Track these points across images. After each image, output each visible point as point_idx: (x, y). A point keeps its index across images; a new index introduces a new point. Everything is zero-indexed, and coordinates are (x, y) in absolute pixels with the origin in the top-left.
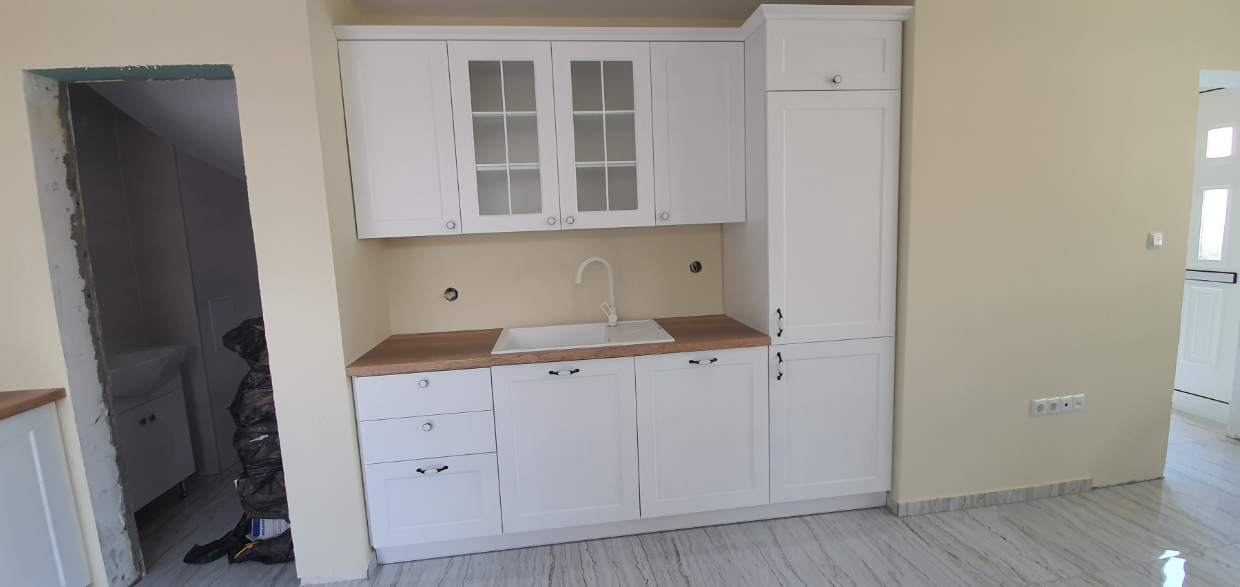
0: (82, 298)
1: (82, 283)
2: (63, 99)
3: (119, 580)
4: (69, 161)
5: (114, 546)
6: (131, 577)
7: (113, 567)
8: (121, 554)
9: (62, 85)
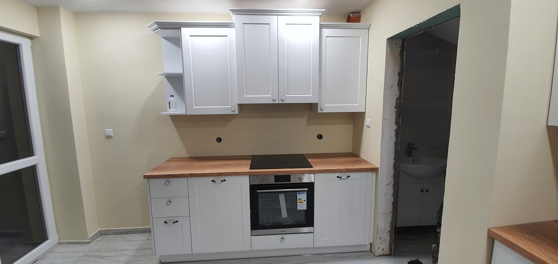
1: (395, 127)
2: (402, 47)
3: (380, 250)
4: (400, 74)
5: (382, 236)
6: (387, 251)
7: (380, 243)
8: (384, 240)
9: (404, 40)
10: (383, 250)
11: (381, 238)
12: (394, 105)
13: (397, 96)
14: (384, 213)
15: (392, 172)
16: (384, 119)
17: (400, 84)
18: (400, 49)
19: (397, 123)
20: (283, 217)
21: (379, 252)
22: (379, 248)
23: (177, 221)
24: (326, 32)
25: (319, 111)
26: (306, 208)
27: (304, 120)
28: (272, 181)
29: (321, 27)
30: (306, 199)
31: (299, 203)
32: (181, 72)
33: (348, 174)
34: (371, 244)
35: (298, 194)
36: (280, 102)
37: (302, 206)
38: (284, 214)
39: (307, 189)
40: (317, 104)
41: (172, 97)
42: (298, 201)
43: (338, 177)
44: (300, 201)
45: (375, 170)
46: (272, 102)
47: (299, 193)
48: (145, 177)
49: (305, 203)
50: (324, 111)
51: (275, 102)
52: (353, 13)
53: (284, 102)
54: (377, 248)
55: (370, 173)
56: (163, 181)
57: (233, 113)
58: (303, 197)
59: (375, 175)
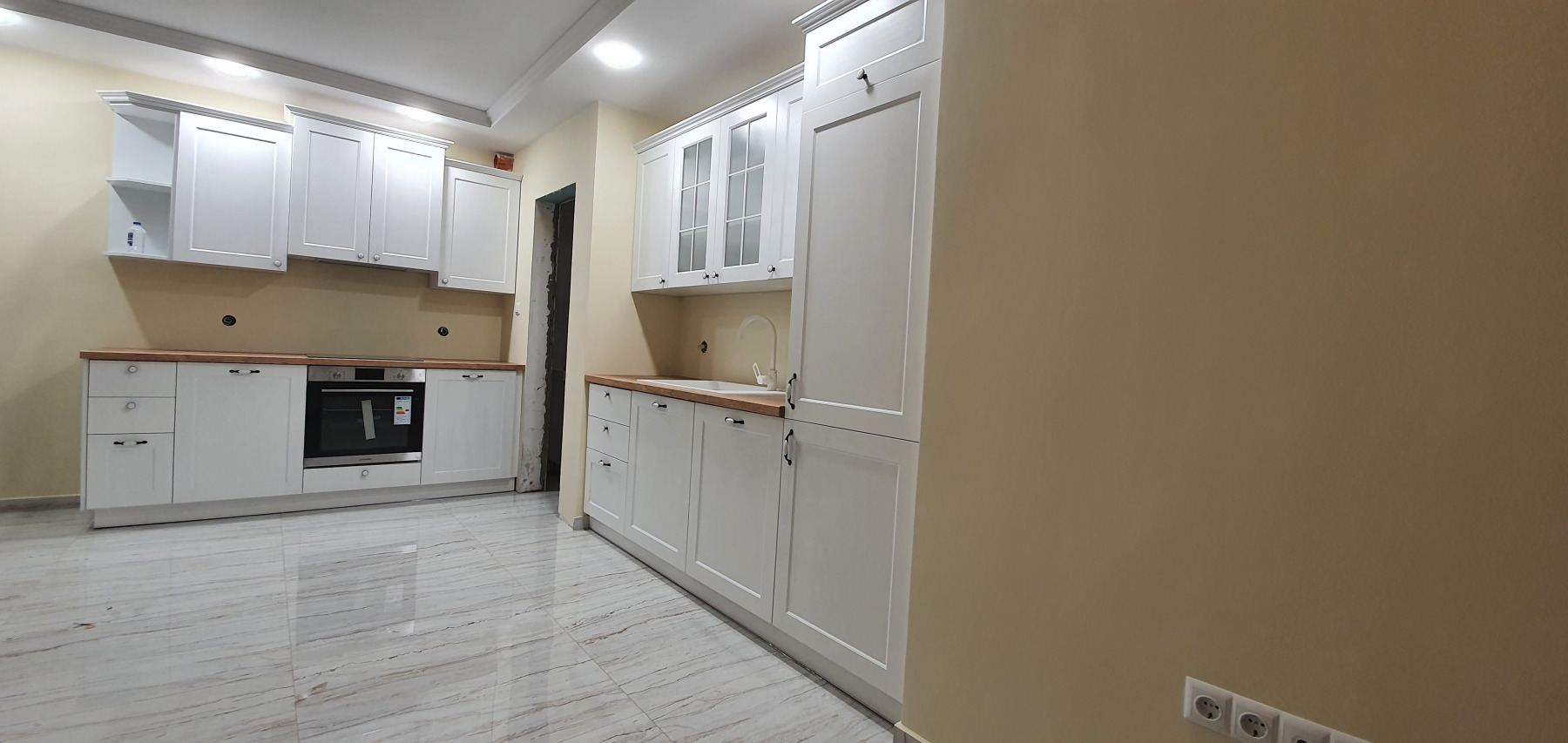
0: (546, 320)
1: (549, 312)
2: (556, 213)
3: (528, 482)
4: (553, 246)
5: (530, 462)
6: (537, 485)
7: (526, 473)
8: (533, 469)
9: (557, 206)
10: (531, 483)
11: (528, 465)
12: (547, 284)
13: (551, 273)
14: (533, 429)
15: (545, 372)
16: (532, 301)
17: (553, 258)
18: (553, 214)
19: (549, 307)
20: (367, 438)
21: (526, 486)
22: (525, 480)
23: (145, 442)
24: (455, 172)
25: (440, 284)
26: (408, 422)
27: (415, 302)
28: (350, 376)
29: (447, 164)
30: (410, 409)
31: (398, 413)
32: (168, 183)
33: (480, 373)
34: (516, 478)
35: (396, 400)
36: (372, 262)
37: (403, 418)
38: (370, 433)
39: (412, 391)
40: (437, 272)
41: (138, 226)
42: (396, 411)
43: (464, 376)
44: (400, 411)
45: (519, 369)
46: (356, 260)
47: (398, 399)
48: (83, 355)
49: (409, 413)
50: (448, 286)
51: (361, 261)
52: (501, 153)
53: (377, 263)
54: (522, 479)
55: (514, 373)
56: (123, 365)
57: (276, 269)
58: (404, 405)
59: (521, 377)
